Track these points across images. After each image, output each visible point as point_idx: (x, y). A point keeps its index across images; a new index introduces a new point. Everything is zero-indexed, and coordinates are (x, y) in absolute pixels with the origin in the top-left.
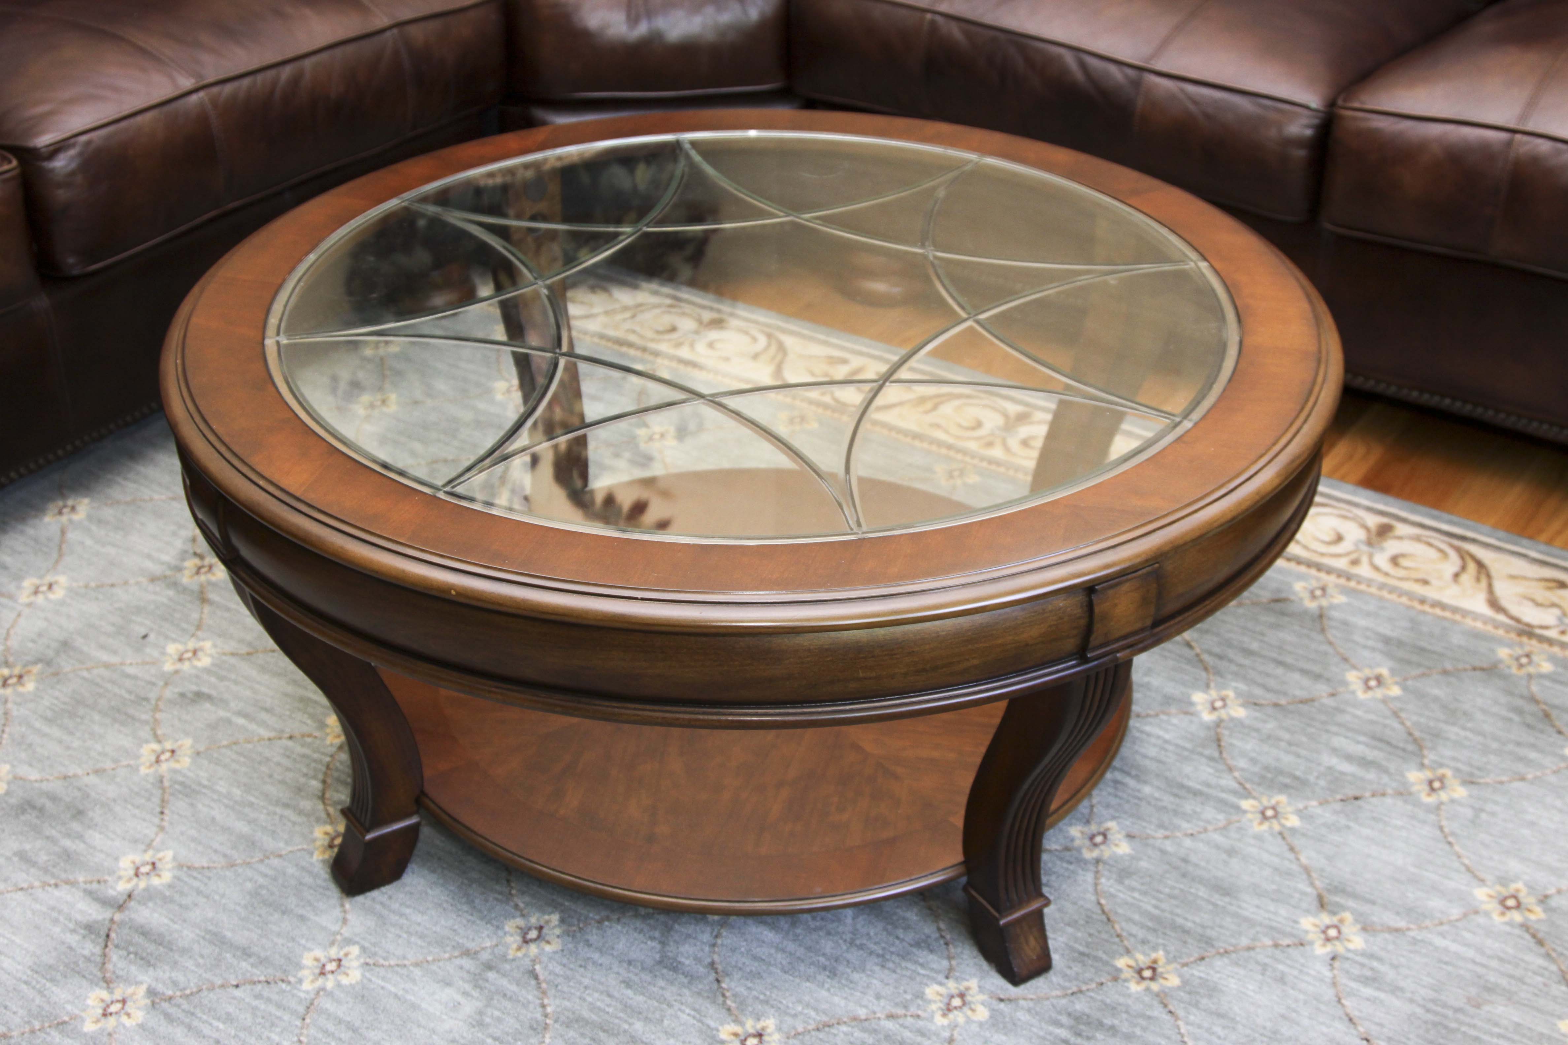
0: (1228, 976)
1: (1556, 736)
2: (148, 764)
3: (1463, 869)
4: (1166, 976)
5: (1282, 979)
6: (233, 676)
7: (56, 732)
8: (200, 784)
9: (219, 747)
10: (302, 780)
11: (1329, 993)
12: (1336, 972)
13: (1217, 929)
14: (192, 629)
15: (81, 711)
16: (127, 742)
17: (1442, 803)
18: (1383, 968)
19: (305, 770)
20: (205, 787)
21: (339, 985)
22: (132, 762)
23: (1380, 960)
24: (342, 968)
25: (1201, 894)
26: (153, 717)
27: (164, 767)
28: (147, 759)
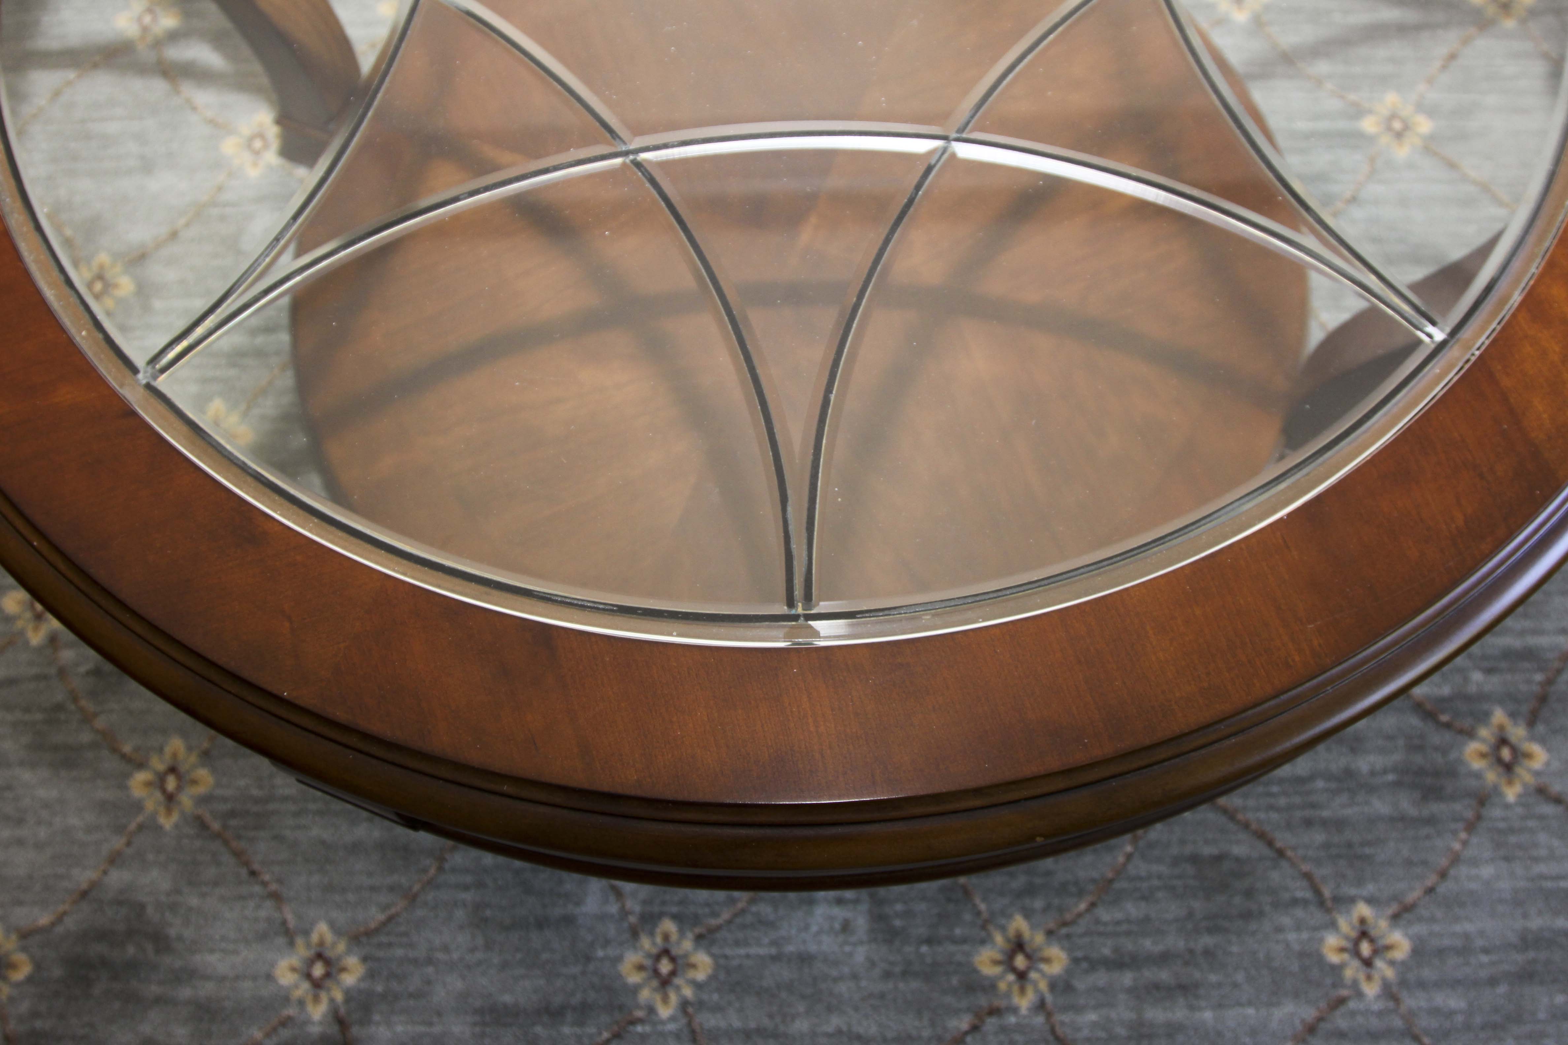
2: (161, 809)
16: (102, 791)
21: (698, 986)
22: (140, 819)
24: (680, 962)
26: (94, 730)
27: (186, 800)
28: (152, 802)
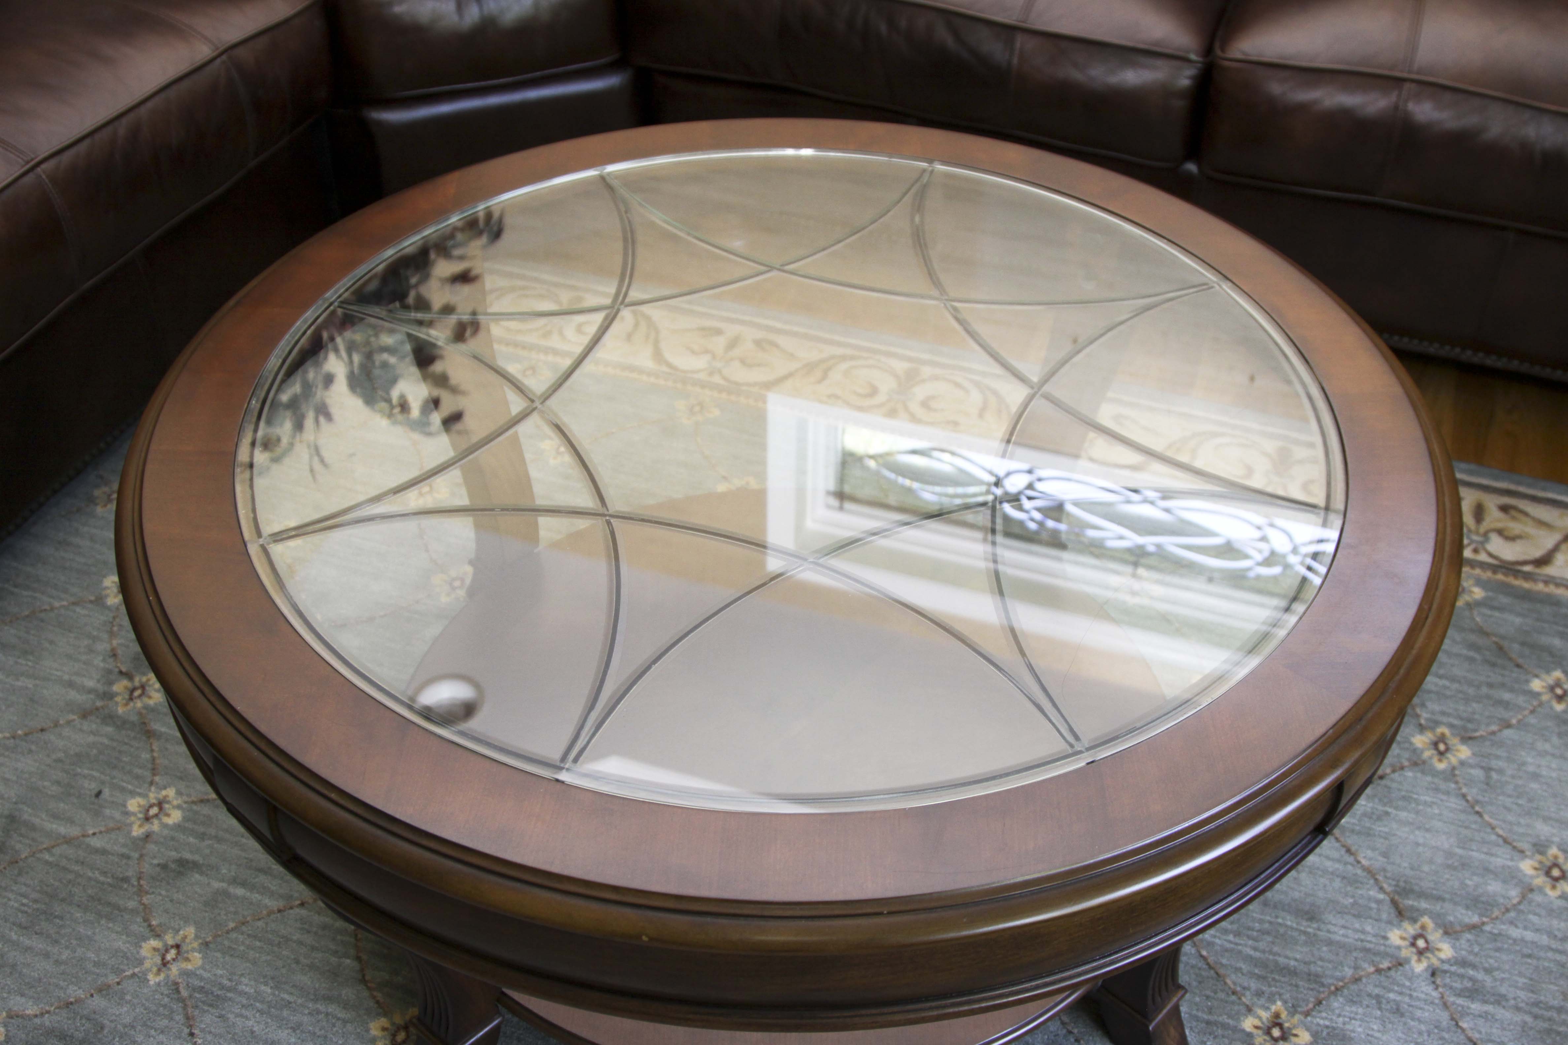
0: (1351, 1019)
1: (1516, 669)
2: (155, 969)
3: (1500, 841)
4: (1294, 1032)
5: (1398, 1011)
6: (212, 831)
7: (38, 944)
8: (223, 987)
9: (228, 932)
10: (334, 960)
11: (1444, 1017)
12: (1440, 989)
13: (1320, 963)
14: (147, 774)
15: (58, 909)
16: (121, 943)
17: (1454, 768)
18: (1480, 976)
19: (333, 947)
20: (229, 990)
22: (136, 970)
23: (1474, 967)
25: (1289, 923)
26: (140, 902)
27: (174, 969)
28: (151, 961)
